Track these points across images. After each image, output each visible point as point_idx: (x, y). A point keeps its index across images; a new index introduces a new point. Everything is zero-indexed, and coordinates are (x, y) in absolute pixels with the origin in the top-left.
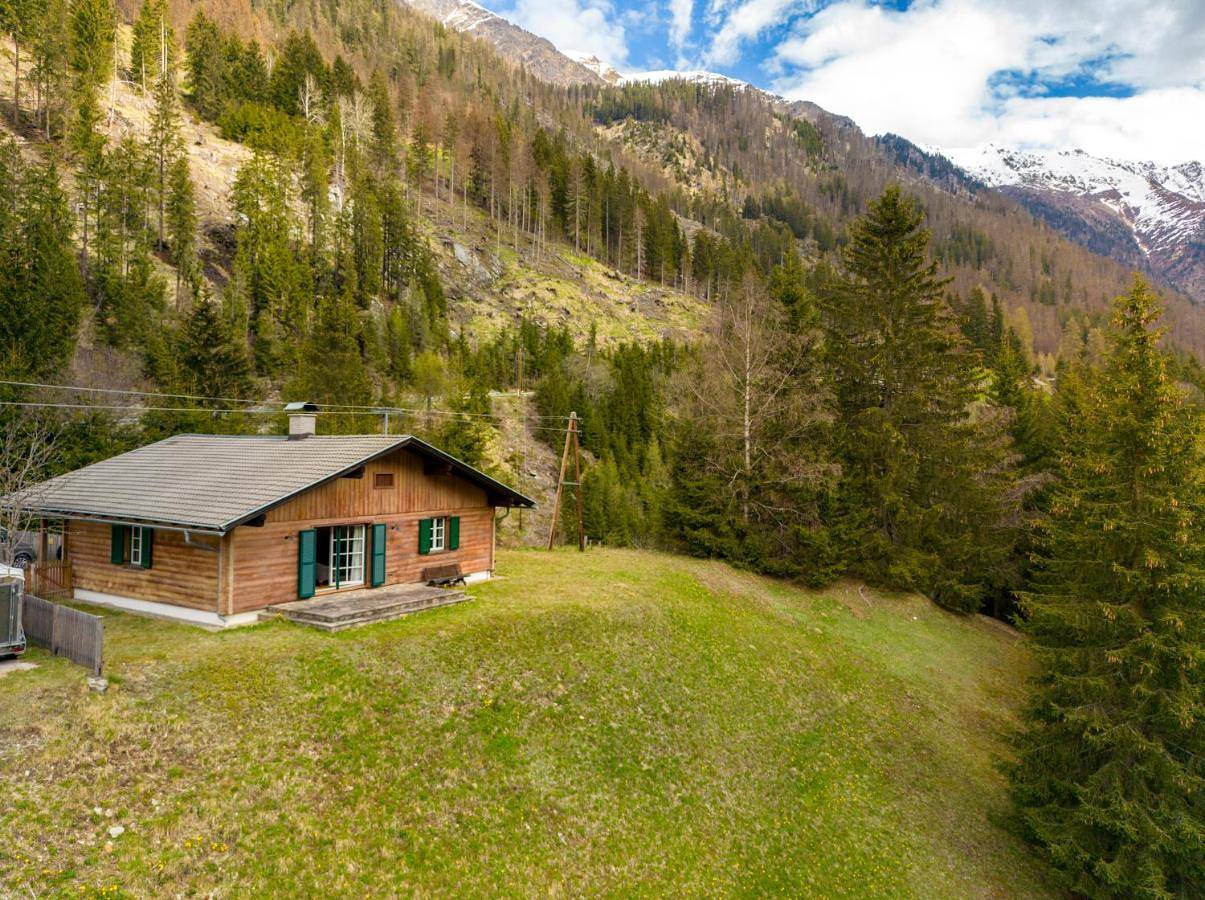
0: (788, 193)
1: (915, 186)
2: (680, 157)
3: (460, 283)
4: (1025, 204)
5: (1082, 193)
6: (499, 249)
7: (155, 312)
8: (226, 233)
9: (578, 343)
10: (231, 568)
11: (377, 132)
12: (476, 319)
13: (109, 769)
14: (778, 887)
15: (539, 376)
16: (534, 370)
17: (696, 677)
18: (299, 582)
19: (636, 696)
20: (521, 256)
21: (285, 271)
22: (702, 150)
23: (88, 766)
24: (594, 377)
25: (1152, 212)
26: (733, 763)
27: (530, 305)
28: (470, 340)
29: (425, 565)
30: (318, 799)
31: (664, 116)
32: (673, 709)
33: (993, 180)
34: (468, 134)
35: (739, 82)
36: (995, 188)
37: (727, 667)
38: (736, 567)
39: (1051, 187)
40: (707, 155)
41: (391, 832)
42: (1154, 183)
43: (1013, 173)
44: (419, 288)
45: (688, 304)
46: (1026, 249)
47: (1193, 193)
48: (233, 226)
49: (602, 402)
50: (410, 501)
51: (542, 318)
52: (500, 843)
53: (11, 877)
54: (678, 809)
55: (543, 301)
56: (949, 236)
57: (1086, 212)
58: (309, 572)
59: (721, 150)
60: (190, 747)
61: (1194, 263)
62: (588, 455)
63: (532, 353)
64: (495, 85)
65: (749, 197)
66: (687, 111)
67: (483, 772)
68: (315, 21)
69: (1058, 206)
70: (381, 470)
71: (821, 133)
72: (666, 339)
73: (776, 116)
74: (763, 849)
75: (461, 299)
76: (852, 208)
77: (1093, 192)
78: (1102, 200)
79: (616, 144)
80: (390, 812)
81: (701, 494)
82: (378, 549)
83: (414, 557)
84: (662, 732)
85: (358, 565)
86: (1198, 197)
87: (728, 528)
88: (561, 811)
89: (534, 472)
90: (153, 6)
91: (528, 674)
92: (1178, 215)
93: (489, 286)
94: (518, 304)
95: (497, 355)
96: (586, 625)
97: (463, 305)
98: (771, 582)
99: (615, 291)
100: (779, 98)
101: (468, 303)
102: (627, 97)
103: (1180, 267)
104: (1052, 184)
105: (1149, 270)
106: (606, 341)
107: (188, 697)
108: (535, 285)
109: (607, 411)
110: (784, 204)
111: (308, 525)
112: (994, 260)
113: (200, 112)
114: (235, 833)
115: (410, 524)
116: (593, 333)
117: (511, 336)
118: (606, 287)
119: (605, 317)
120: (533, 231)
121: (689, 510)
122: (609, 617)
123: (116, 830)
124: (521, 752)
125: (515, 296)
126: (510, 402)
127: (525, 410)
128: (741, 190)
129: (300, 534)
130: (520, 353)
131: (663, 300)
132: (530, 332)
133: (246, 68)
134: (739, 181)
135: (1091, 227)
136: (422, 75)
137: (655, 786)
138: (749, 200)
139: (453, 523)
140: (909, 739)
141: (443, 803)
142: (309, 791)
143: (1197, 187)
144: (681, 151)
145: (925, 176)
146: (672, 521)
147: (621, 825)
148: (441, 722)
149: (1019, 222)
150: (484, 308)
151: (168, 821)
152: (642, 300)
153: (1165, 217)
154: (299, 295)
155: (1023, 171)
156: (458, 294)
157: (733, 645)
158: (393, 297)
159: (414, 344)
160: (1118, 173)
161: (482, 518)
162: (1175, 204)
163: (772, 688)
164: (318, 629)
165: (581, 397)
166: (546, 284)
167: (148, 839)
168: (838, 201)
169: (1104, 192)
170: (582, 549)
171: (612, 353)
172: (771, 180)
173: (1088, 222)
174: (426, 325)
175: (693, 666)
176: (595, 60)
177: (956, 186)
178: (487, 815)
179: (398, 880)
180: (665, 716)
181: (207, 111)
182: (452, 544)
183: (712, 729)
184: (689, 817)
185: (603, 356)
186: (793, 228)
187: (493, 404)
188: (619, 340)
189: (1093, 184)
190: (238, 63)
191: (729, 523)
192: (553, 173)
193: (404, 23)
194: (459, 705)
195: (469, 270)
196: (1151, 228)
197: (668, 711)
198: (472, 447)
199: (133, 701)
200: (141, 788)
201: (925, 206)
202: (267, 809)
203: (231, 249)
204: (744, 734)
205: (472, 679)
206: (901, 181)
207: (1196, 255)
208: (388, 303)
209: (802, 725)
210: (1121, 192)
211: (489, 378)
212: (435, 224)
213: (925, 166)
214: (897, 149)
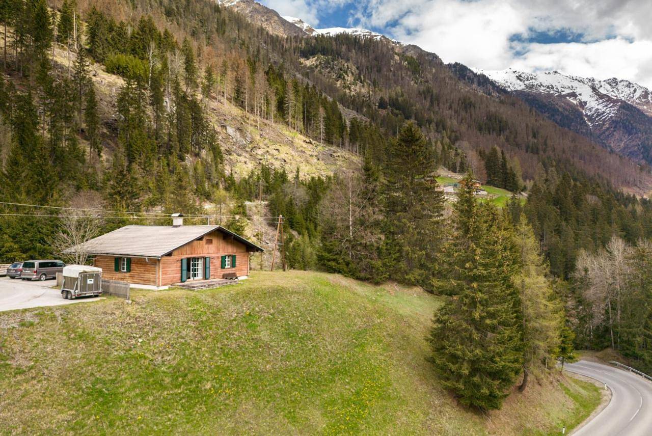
0: (402, 95)
1: (468, 91)
2: (346, 76)
3: (230, 146)
4: (527, 100)
5: (557, 94)
6: (251, 128)
7: (80, 164)
8: (112, 124)
9: (290, 177)
10: (161, 270)
11: (187, 69)
12: (238, 165)
13: (136, 325)
14: (342, 372)
15: (271, 194)
16: (268, 190)
17: (321, 310)
18: (182, 276)
19: (298, 314)
20: (261, 132)
21: (143, 143)
22: (357, 72)
23: (130, 323)
24: (298, 194)
25: (593, 104)
26: (331, 337)
27: (266, 157)
28: (235, 176)
29: (223, 273)
30: (196, 337)
31: (337, 53)
32: (311, 319)
33: (511, 87)
34: (233, 69)
35: (377, 34)
36: (512, 91)
37: (333, 308)
38: (345, 276)
39: (541, 91)
40: (360, 74)
41: (218, 347)
42: (594, 89)
43: (521, 83)
44: (210, 150)
45: (347, 156)
46: (524, 125)
47: (614, 94)
48: (116, 120)
49: (302, 206)
50: (218, 250)
51: (272, 164)
52: (251, 353)
53: (116, 349)
54: (311, 349)
55: (273, 156)
56: (485, 118)
57: (559, 104)
58: (185, 272)
59: (367, 72)
60: (157, 320)
61: (614, 131)
62: (295, 233)
63: (267, 182)
64: (247, 39)
65: (382, 97)
66: (349, 51)
67: (246, 334)
68: (151, 4)
69: (544, 101)
70: (208, 238)
71: (420, 63)
72: (335, 174)
73: (396, 54)
74: (339, 362)
75: (230, 154)
76: (435, 103)
77: (563, 93)
78: (568, 98)
79: (312, 68)
80: (217, 342)
81: (332, 247)
82: (207, 266)
83: (219, 270)
84: (307, 326)
85: (200, 272)
86: (616, 96)
87: (342, 261)
88: (271, 346)
89: (268, 242)
90: (69, 3)
91: (261, 306)
92: (606, 106)
93: (245, 148)
94: (260, 157)
95: (249, 183)
96: (282, 292)
97: (231, 157)
98: (359, 282)
99: (310, 150)
100: (398, 43)
101: (234, 157)
102: (318, 43)
103: (607, 133)
104: (542, 89)
105: (591, 134)
106: (305, 175)
107: (155, 307)
108: (268, 147)
109: (304, 211)
110: (400, 101)
111: (184, 257)
112: (508, 131)
113: (94, 58)
114: (173, 344)
115: (218, 258)
116: (298, 171)
117: (256, 173)
118: (305, 148)
119: (304, 163)
120: (267, 119)
121: (327, 254)
122: (290, 289)
123: (140, 340)
124: (258, 328)
125: (258, 153)
126: (256, 207)
127: (263, 211)
128: (377, 93)
129: (182, 260)
130: (261, 182)
131: (334, 154)
132: (266, 171)
133: (118, 35)
134: (377, 89)
135: (561, 112)
136: (208, 33)
137: (303, 342)
138: (382, 99)
139: (233, 258)
140: (400, 335)
141: (234, 341)
142: (193, 335)
143: (616, 91)
144: (346, 73)
145: (475, 86)
146: (320, 258)
147: (291, 351)
148: (232, 319)
149: (522, 110)
150: (242, 159)
151: (154, 339)
152: (323, 154)
153: (600, 107)
154: (151, 155)
155: (527, 82)
156: (229, 152)
157: (337, 301)
158: (197, 155)
159: (207, 178)
160: (576, 84)
161: (244, 256)
162: (605, 100)
163: (350, 315)
164: (191, 290)
165: (291, 204)
166: (274, 147)
167: (149, 343)
168: (429, 99)
169: (569, 94)
170: (284, 270)
171: (308, 182)
172: (393, 88)
173: (560, 109)
174: (213, 169)
175: (321, 307)
176: (301, 21)
177: (491, 90)
178: (247, 345)
179: (221, 359)
180: (308, 321)
181: (97, 57)
182: (233, 265)
183: (325, 326)
184: (314, 351)
185: (303, 183)
186: (404, 114)
187: (247, 208)
188: (311, 175)
189: (563, 89)
190: (114, 33)
191: (343, 259)
192: (277, 89)
193: (198, 5)
194: (238, 313)
195: (234, 140)
196: (593, 112)
197: (309, 320)
198: (239, 229)
199: (139, 307)
200: (146, 330)
201: (473, 102)
202: (181, 338)
203: (115, 132)
204: (336, 329)
205: (242, 306)
206: (461, 89)
207: (615, 127)
208: (194, 158)
209: (360, 327)
210: (577, 94)
211: (245, 195)
212: (217, 116)
213: (475, 80)
214: (460, 70)
